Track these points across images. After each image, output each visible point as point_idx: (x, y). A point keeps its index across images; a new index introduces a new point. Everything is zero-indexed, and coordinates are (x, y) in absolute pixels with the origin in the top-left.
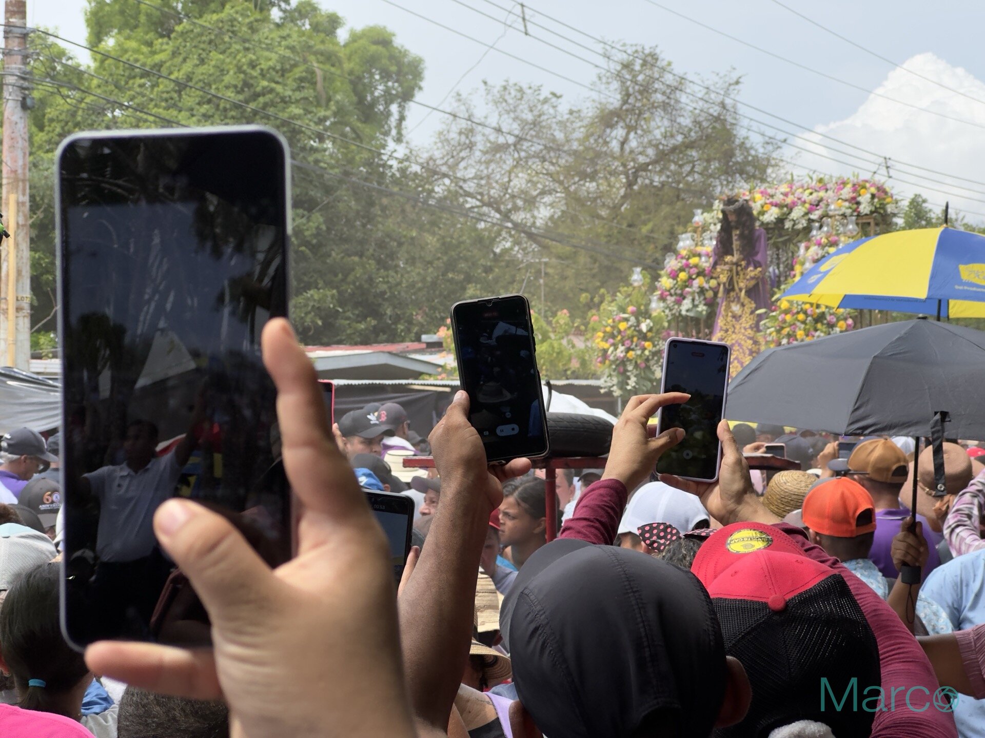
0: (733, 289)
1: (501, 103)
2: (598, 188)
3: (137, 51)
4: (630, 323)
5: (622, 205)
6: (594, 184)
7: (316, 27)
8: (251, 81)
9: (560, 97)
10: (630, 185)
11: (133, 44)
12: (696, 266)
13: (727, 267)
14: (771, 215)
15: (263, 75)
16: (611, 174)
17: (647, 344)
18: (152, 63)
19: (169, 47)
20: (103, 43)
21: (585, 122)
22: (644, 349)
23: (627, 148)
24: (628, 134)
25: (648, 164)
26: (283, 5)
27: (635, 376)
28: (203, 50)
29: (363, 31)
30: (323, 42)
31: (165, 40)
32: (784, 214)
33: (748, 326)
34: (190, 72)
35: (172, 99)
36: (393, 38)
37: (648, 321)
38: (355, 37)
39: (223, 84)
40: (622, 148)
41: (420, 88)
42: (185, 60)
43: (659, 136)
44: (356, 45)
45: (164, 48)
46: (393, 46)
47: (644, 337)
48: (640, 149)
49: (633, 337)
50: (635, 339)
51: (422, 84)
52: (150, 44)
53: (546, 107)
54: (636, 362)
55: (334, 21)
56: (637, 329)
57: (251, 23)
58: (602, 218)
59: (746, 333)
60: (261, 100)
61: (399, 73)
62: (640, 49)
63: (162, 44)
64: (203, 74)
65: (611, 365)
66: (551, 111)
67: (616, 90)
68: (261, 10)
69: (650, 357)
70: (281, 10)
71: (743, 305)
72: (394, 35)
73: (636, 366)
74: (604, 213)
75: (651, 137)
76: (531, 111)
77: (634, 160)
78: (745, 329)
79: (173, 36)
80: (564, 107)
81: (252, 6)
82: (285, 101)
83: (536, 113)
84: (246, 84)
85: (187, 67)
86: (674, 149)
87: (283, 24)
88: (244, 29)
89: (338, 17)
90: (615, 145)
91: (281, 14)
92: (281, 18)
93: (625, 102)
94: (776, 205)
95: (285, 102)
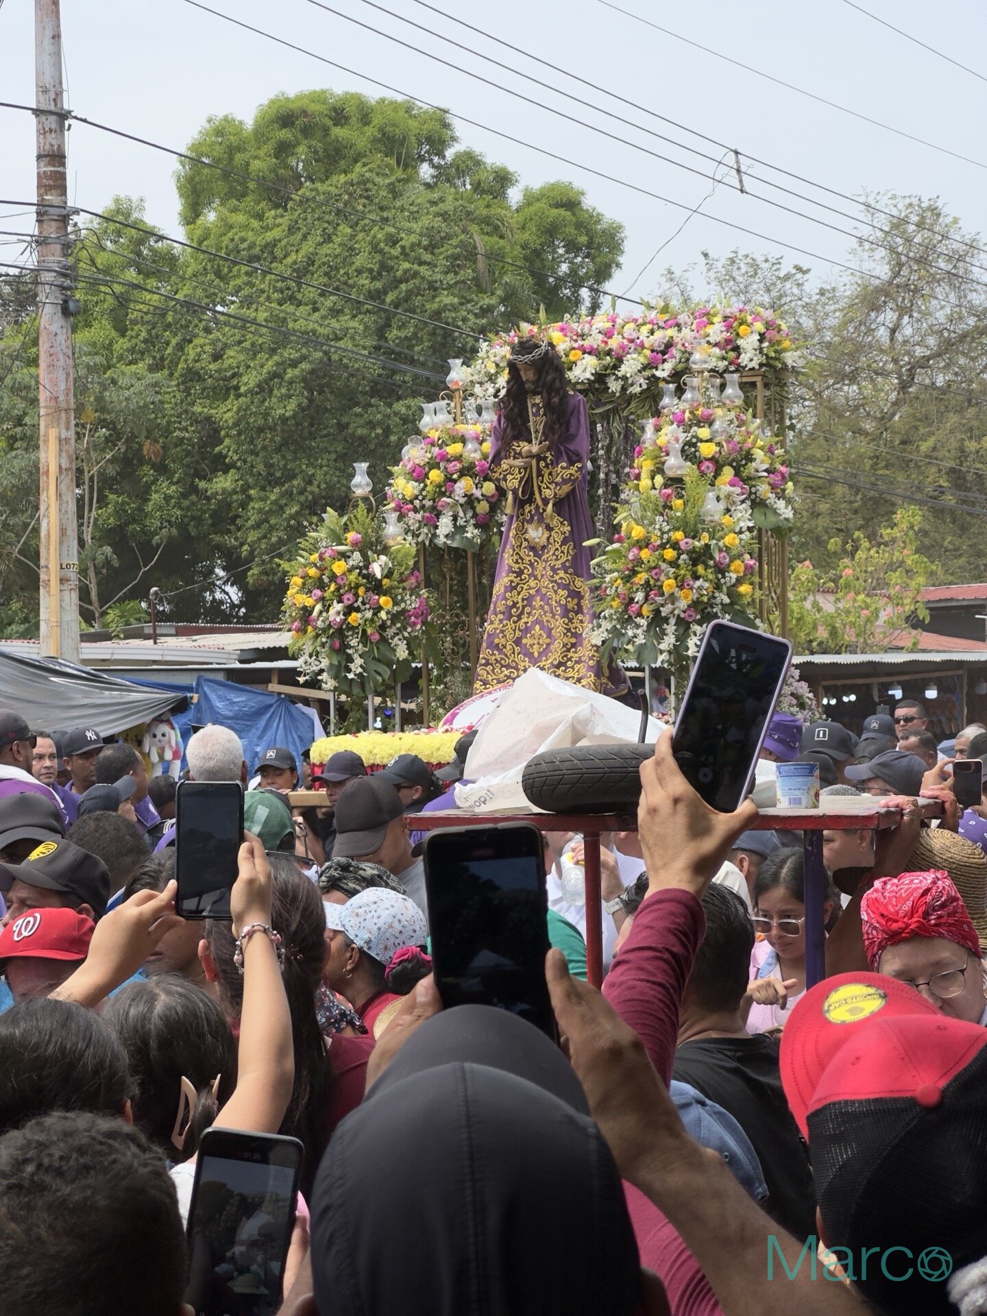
0: (531, 500)
1: (728, 281)
2: (860, 393)
3: (246, 227)
4: (351, 563)
5: (894, 414)
6: (855, 387)
7: (477, 187)
8: (391, 263)
9: (808, 271)
10: (903, 387)
11: (240, 218)
12: (459, 458)
13: (519, 462)
14: (584, 370)
15: (405, 254)
16: (877, 374)
17: (383, 600)
18: (263, 243)
19: (285, 221)
20: (202, 218)
21: (842, 304)
22: (379, 609)
23: (899, 337)
24: (900, 317)
25: (928, 358)
26: (436, 159)
27: (361, 656)
28: (328, 222)
29: (542, 189)
30: (488, 206)
31: (280, 211)
32: (606, 368)
33: (558, 564)
34: (312, 254)
35: (289, 289)
36: (582, 199)
37: (383, 558)
38: (531, 199)
39: (354, 267)
40: (892, 339)
41: (618, 265)
42: (305, 237)
43: (942, 320)
44: (532, 209)
45: (278, 224)
46: (582, 210)
47: (376, 587)
48: (917, 338)
49: (357, 586)
50: (361, 591)
51: (621, 259)
52: (260, 217)
53: (788, 285)
54: (364, 631)
55: (503, 179)
56: (364, 572)
57: (392, 184)
58: (867, 434)
59: (557, 577)
60: (403, 287)
61: (589, 245)
62: (915, 201)
63: (275, 218)
64: (326, 255)
65: (317, 636)
66: (795, 291)
67: (883, 258)
68: (406, 166)
69: (389, 623)
70: (434, 166)
71: (549, 528)
72: (583, 194)
73: (365, 638)
74: (869, 426)
75: (931, 321)
76: (768, 290)
77: (908, 353)
78: (554, 570)
79: (290, 205)
80: (812, 286)
81: (393, 162)
82: (433, 287)
83: (774, 294)
84: (384, 266)
85: (308, 248)
86: (963, 337)
87: (436, 184)
88: (383, 193)
89: (508, 173)
90: (882, 334)
91: (432, 171)
92: (433, 177)
93: (897, 274)
94: (591, 352)
95: (436, 289)
